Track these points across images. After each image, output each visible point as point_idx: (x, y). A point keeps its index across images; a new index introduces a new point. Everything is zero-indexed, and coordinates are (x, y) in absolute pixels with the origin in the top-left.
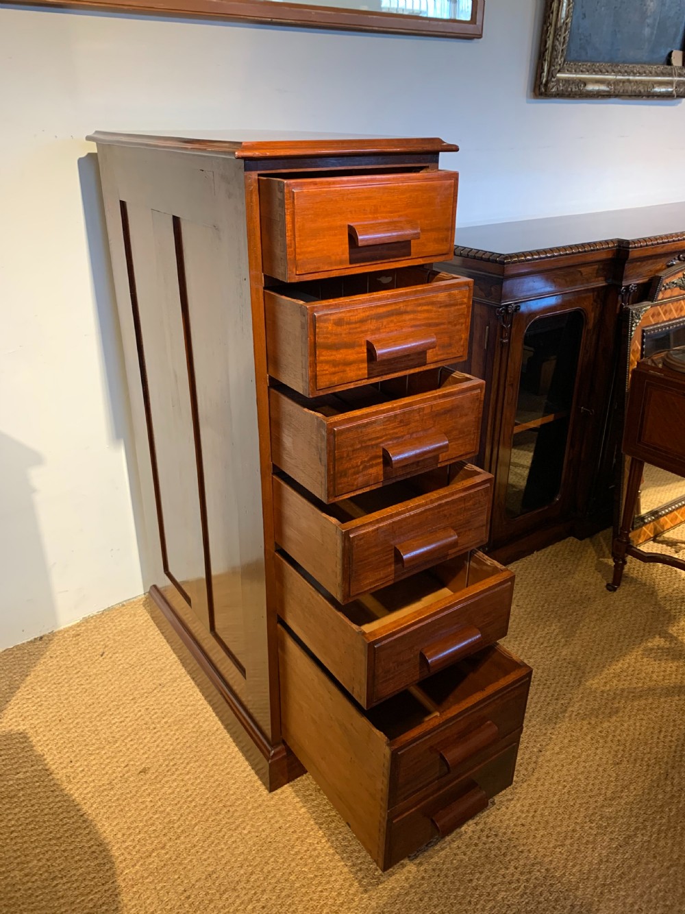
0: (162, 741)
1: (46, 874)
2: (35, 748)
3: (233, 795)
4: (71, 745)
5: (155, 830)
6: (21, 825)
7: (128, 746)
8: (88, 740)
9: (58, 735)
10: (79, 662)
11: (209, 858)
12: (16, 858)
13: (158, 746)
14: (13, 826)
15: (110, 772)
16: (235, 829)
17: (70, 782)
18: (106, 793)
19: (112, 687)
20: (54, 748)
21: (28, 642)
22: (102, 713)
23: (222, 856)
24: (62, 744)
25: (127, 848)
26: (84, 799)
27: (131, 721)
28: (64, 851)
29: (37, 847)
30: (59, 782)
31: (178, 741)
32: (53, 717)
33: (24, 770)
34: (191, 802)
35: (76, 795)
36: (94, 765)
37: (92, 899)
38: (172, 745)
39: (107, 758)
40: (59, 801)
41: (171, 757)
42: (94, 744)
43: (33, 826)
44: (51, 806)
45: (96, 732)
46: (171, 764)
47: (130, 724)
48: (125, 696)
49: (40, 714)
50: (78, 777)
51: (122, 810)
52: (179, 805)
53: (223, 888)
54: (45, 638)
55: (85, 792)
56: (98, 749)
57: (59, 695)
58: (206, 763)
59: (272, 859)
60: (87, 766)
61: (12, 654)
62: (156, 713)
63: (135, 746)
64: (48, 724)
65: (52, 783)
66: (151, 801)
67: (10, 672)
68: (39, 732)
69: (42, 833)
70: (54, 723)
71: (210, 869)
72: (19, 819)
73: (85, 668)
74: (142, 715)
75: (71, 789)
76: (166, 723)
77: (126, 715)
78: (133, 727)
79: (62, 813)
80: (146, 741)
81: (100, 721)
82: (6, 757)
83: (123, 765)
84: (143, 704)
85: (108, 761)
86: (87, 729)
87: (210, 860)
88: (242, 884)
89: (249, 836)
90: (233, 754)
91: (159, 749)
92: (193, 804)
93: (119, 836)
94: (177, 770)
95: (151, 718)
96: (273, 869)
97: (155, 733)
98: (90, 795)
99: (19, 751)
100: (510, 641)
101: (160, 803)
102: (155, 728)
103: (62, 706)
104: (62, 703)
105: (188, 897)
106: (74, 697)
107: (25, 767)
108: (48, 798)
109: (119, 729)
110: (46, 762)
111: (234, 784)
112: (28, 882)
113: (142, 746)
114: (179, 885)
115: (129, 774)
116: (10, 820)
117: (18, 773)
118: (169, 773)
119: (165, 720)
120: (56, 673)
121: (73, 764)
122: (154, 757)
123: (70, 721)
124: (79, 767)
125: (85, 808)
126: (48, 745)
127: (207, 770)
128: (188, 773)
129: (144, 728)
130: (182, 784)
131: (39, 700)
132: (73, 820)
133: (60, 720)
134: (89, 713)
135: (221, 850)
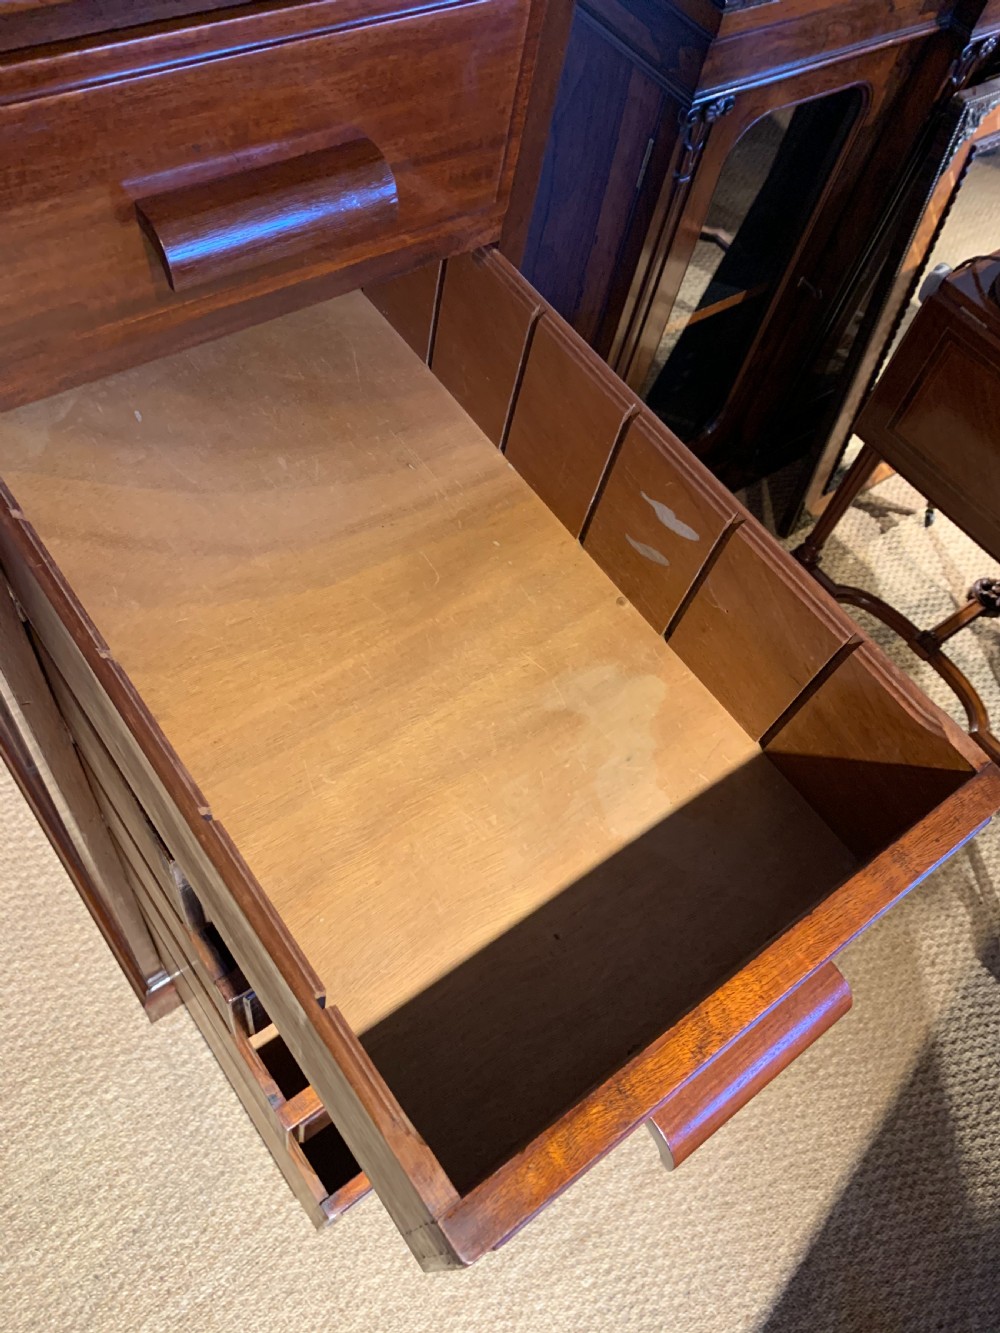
3: (89, 1025)
11: (47, 1146)
16: (92, 1092)
23: (69, 1143)
34: (16, 1038)
53: (70, 1200)
58: (42, 962)
59: (152, 1147)
71: (48, 1166)
87: (50, 1150)
88: (102, 1193)
89: (114, 1105)
90: (91, 944)
92: (20, 1042)
96: (153, 1163)
105: (12, 1218)
111: (91, 1003)
127: (45, 975)
135: (67, 1132)
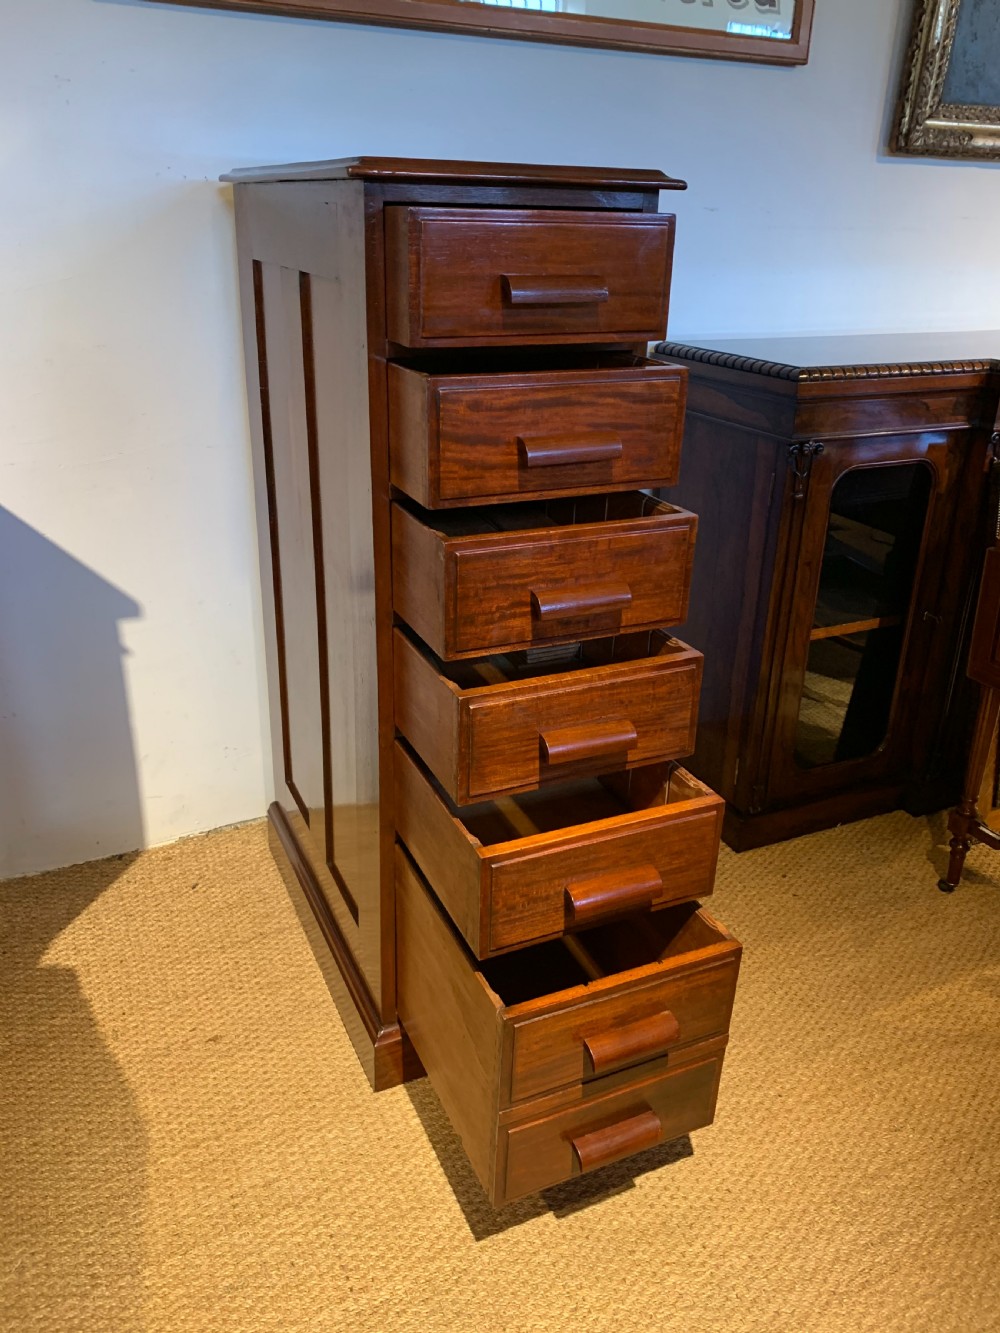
0: (247, 1005)
1: (60, 1147)
2: (81, 991)
3: (325, 1087)
4: (127, 993)
5: (211, 1116)
6: (42, 1082)
7: (201, 1005)
8: (151, 991)
9: (114, 979)
10: (162, 893)
11: (274, 1160)
12: (27, 1121)
13: (239, 1011)
14: (33, 1081)
15: (171, 1033)
16: (318, 1131)
17: (116, 1039)
18: (159, 1059)
19: (198, 929)
20: (106, 994)
21: (103, 860)
22: (177, 959)
23: (293, 1161)
24: (117, 990)
25: (171, 1131)
26: (129, 1062)
27: (211, 975)
28: (89, 1122)
29: (56, 1112)
30: (102, 1037)
31: (268, 1009)
32: (113, 955)
33: (62, 1015)
34: (268, 1087)
35: (121, 1056)
36: (152, 1022)
37: (110, 1188)
38: (259, 1012)
39: (171, 1016)
40: (98, 1061)
41: (255, 1027)
42: (157, 997)
43: (57, 1085)
44: (86, 1064)
45: (164, 983)
46: (253, 1036)
47: (211, 978)
48: (212, 942)
49: (98, 950)
50: (128, 1034)
51: (174, 1084)
52: (250, 1089)
53: (284, 1202)
54: (127, 857)
55: (133, 1054)
56: (160, 1003)
57: (127, 930)
58: (298, 1042)
59: (358, 1177)
60: (143, 1022)
61: (80, 872)
62: (247, 969)
63: (211, 1007)
64: (106, 963)
65: (93, 1037)
66: (215, 1078)
67: (74, 894)
68: (91, 971)
69: (66, 1096)
70: (113, 964)
71: (272, 1175)
72: (42, 1074)
73: (169, 901)
74: (227, 970)
75: (115, 1048)
76: (257, 983)
77: (207, 966)
78: (212, 983)
79: (97, 1075)
80: (225, 1002)
81: (172, 969)
82: (44, 996)
83: (189, 1028)
84: (233, 956)
85: (170, 1020)
86: (153, 977)
87: (276, 1164)
88: (312, 1201)
89: (334, 1142)
90: (338, 1037)
91: (240, 1015)
92: (270, 1090)
93: (164, 1115)
94: (258, 1044)
95: (239, 975)
96: (357, 1189)
97: (240, 994)
98: (138, 1059)
99: (62, 991)
100: (770, 941)
101: (226, 1083)
102: (241, 988)
103: (128, 943)
104: (129, 940)
105: (235, 1206)
106: (146, 935)
107: (63, 1011)
108: (84, 1053)
109: (194, 983)
110: (91, 1009)
111: (330, 1073)
112: (35, 1153)
113: (219, 1008)
114: (227, 1188)
115: (194, 1040)
116: (30, 1074)
117: (54, 1018)
118: (247, 1047)
119: (257, 980)
120: (129, 902)
121: (125, 1017)
122: (233, 1024)
123: (134, 964)
124: (131, 1022)
125: (128, 1074)
126: (99, 989)
127: (298, 1051)
128: (272, 1051)
129: (227, 985)
130: (261, 1063)
131: (100, 932)
132: (110, 1086)
133: (121, 961)
134: (160, 957)
135: (292, 1154)
